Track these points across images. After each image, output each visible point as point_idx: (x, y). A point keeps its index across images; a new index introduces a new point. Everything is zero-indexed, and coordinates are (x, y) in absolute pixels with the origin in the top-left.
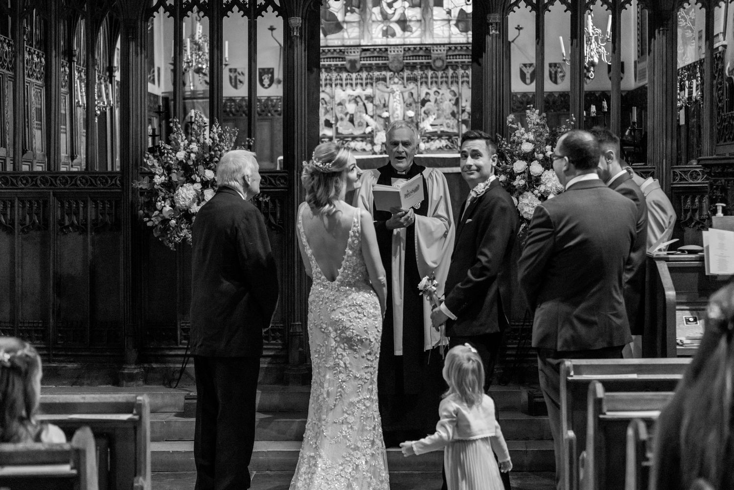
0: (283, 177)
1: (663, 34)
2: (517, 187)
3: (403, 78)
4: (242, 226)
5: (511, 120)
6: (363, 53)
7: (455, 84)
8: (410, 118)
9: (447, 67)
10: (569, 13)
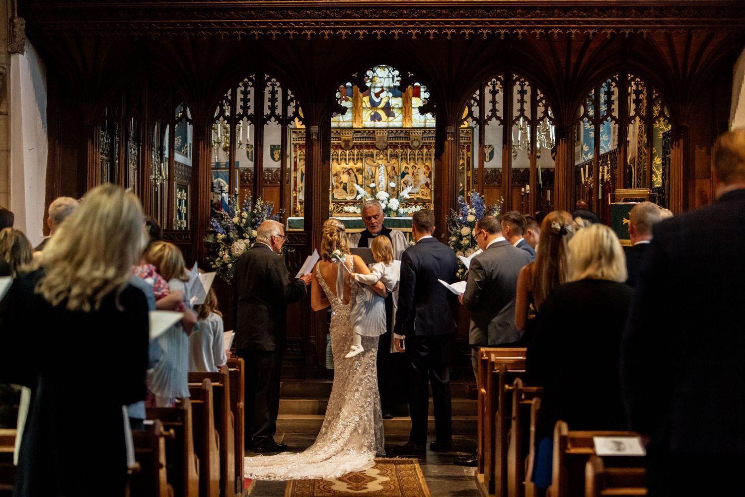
0: (304, 236)
1: (565, 142)
2: (463, 245)
3: (387, 155)
4: (273, 269)
5: (460, 199)
6: (355, 134)
7: (429, 161)
8: (392, 188)
9: (422, 147)
10: (502, 126)
